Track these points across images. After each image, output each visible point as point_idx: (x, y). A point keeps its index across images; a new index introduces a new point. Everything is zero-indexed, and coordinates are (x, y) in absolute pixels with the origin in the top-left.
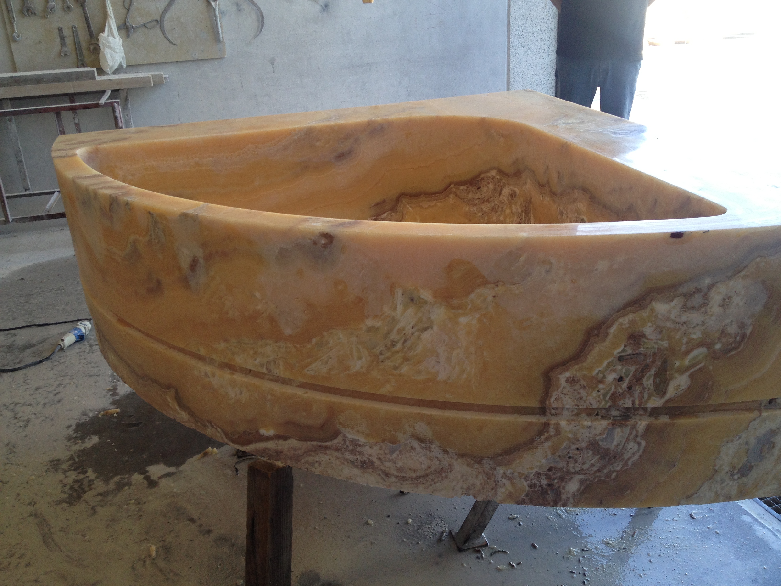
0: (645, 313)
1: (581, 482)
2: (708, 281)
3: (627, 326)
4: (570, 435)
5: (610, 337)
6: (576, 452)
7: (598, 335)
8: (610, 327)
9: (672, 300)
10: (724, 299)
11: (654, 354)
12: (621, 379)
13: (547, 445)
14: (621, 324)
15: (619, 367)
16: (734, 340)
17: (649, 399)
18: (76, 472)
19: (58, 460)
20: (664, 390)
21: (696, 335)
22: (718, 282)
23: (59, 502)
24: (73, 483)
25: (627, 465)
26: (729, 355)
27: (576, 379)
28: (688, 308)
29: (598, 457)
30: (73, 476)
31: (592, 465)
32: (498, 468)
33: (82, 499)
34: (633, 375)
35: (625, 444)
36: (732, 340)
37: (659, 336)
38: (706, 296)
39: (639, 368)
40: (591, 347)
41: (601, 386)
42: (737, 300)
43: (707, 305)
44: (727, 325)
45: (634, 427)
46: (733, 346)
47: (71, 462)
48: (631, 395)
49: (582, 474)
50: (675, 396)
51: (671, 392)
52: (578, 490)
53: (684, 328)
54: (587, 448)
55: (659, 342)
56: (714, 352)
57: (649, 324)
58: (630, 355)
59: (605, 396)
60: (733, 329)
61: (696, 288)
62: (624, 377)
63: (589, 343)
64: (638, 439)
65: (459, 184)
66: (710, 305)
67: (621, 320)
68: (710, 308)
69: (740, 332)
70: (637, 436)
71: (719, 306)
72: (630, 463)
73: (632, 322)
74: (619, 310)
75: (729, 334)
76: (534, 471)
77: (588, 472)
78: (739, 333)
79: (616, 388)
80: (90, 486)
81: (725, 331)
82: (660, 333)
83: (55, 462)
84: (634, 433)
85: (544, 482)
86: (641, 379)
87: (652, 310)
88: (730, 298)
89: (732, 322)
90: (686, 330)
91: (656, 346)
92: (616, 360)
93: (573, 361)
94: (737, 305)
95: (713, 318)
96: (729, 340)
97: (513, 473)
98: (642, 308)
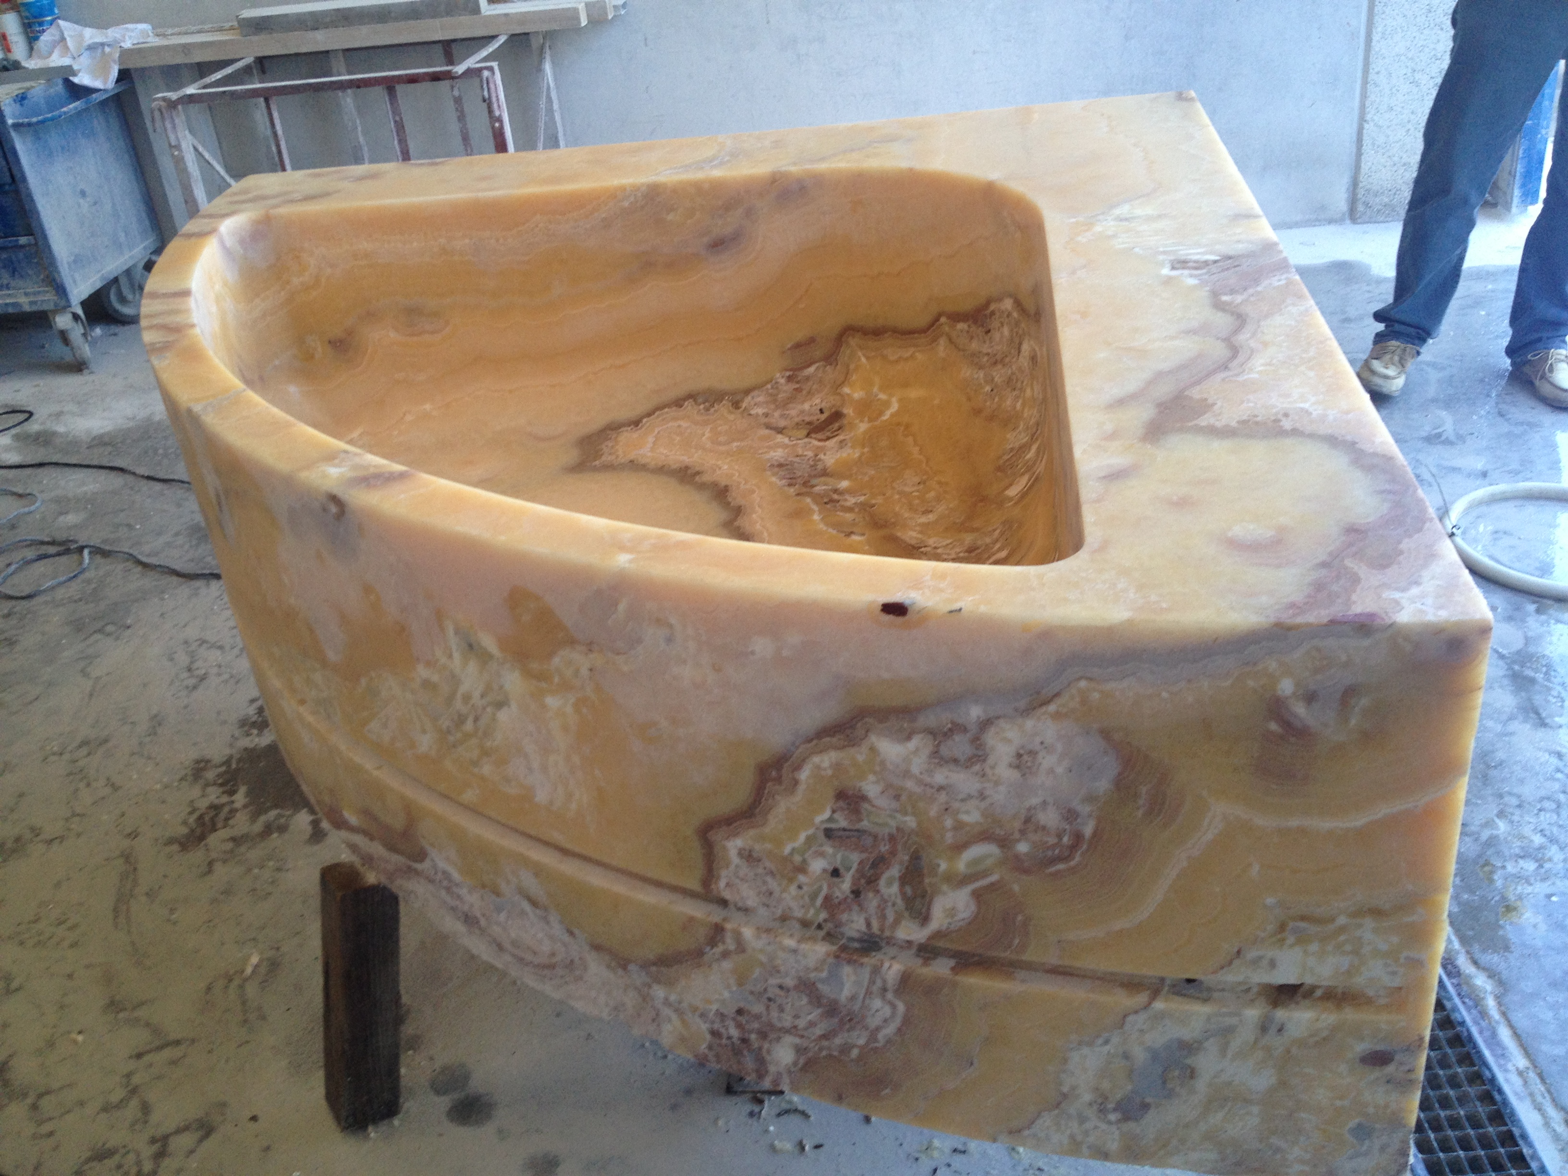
0: (860, 755)
1: (800, 1050)
2: (975, 712)
3: (830, 772)
4: (764, 958)
5: (802, 788)
6: (778, 991)
7: (779, 780)
8: (798, 767)
9: (909, 738)
10: (1019, 756)
11: (892, 838)
12: (836, 873)
13: (727, 965)
14: (818, 767)
15: (829, 850)
16: (1056, 840)
17: (897, 922)
18: (221, 790)
19: (208, 761)
20: (924, 910)
21: (972, 816)
22: (998, 718)
23: (170, 841)
24: (207, 808)
25: (876, 1040)
26: (1053, 869)
27: (755, 855)
28: (942, 758)
29: (820, 1011)
30: (214, 795)
31: (812, 1024)
32: (655, 987)
33: (203, 843)
34: (857, 871)
35: (864, 998)
36: (1052, 840)
37: (894, 805)
38: (977, 741)
39: (868, 859)
40: (770, 801)
41: (802, 878)
42: (1047, 761)
43: (984, 761)
44: (1035, 808)
45: (876, 970)
46: (1057, 852)
47: (224, 768)
48: (862, 907)
49: (796, 1035)
50: (948, 928)
51: (938, 920)
52: (795, 1064)
53: (943, 797)
54: (796, 987)
55: (898, 816)
56: (1017, 857)
57: (871, 778)
58: (844, 830)
59: (813, 897)
60: (1050, 818)
61: (952, 723)
62: (842, 871)
63: (766, 792)
64: (890, 996)
65: (956, 317)
66: (991, 761)
67: (816, 759)
68: (993, 768)
69: (1067, 827)
70: (885, 990)
71: (1010, 766)
72: (880, 1036)
73: (837, 767)
74: (809, 740)
75: (1044, 828)
76: (714, 1007)
77: (805, 1034)
78: (1065, 830)
79: (829, 887)
80: (227, 819)
81: (1033, 820)
82: (897, 797)
83: (202, 765)
84: (879, 983)
85: (734, 1032)
86: (876, 880)
87: (873, 749)
88: (1032, 753)
89: (1044, 803)
90: (947, 803)
91: (893, 823)
92: (821, 835)
93: (744, 821)
94: (1051, 771)
95: (1002, 789)
96: (1045, 839)
97: (680, 1003)
98: (852, 742)
